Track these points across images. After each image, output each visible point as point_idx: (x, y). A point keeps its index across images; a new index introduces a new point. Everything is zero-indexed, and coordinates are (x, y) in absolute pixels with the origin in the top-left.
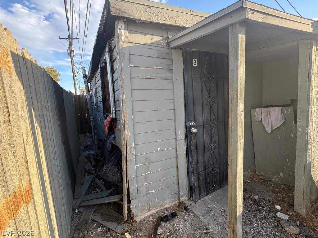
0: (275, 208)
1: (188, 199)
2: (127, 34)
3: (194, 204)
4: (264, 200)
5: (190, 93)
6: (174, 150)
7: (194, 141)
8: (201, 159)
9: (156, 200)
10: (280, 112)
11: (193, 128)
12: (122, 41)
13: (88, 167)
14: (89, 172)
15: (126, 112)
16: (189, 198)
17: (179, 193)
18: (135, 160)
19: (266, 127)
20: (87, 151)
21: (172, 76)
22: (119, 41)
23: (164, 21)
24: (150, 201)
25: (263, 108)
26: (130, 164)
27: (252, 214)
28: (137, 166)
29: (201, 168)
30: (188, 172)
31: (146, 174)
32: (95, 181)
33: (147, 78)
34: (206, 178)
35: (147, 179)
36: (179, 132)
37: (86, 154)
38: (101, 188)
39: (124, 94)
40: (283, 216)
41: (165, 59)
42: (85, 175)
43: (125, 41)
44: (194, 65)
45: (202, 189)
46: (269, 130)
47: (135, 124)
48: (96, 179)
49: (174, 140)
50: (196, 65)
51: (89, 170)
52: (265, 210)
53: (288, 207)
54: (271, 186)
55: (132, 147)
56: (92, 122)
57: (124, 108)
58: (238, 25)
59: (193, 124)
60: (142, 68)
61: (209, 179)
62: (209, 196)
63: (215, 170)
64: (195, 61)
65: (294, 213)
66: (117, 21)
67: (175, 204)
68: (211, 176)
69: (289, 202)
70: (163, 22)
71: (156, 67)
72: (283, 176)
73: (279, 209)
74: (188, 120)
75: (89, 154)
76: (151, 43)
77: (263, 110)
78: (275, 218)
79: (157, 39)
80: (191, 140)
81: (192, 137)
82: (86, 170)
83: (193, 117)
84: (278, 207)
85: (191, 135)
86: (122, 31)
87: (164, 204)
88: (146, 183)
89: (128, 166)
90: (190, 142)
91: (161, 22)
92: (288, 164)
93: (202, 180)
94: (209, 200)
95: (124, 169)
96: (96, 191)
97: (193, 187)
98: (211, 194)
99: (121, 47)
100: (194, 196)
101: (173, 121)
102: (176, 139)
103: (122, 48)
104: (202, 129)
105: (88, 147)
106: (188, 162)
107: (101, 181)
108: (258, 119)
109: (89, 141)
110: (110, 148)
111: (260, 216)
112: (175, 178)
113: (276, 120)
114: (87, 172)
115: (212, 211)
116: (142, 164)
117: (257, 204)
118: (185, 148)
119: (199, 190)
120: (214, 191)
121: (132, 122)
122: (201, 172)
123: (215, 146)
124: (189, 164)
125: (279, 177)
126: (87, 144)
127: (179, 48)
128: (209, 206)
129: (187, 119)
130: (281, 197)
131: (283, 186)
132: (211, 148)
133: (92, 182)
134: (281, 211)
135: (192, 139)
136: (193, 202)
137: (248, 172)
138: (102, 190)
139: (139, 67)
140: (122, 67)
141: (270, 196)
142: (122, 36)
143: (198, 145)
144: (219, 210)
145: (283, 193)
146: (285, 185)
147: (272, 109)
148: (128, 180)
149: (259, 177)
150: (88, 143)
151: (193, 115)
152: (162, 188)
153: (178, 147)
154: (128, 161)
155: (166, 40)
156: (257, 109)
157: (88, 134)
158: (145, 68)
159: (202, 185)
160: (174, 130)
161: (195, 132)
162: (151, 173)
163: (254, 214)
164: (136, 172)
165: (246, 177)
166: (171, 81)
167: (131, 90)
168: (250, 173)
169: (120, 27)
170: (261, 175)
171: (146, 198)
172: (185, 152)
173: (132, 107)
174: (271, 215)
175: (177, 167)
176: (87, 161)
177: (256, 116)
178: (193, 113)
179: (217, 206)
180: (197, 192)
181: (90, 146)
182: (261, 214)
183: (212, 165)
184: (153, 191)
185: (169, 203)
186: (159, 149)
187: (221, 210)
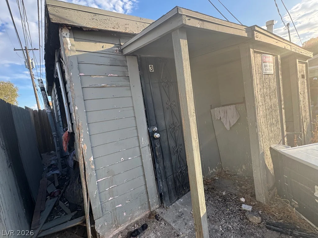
0: (240, 201)
1: (159, 207)
2: (74, 43)
3: (166, 211)
4: (231, 194)
5: (149, 99)
6: (139, 158)
7: (158, 146)
8: (168, 164)
9: (125, 214)
10: (235, 109)
11: (156, 134)
12: (68, 49)
13: (51, 189)
14: (52, 195)
15: (80, 124)
16: (160, 205)
17: (149, 202)
18: (96, 175)
19: (225, 124)
20: (51, 172)
21: (129, 83)
22: (65, 50)
23: (113, 28)
24: (118, 217)
25: (220, 107)
26: (89, 180)
27: (220, 211)
28: (98, 181)
29: (169, 173)
30: (156, 179)
31: (110, 188)
32: (58, 204)
33: (101, 86)
34: (175, 182)
35: (111, 193)
36: (143, 138)
37: (50, 175)
38: (65, 212)
39: (75, 106)
40: (247, 207)
41: (120, 66)
42: (46, 199)
43: (71, 50)
44: (150, 71)
45: (173, 194)
46: (228, 127)
47: (92, 136)
48: (60, 201)
49: (138, 148)
50: (153, 71)
51: (51, 193)
52: (231, 204)
53: (251, 198)
54: (236, 180)
55: (90, 161)
56: (55, 138)
57: (77, 120)
58: (178, 31)
59: (156, 129)
60: (95, 77)
61: (179, 183)
62: (180, 199)
63: (184, 173)
64: (151, 67)
65: (256, 203)
66: (61, 29)
67: (146, 215)
68: (180, 179)
69: (252, 192)
70: (112, 30)
71: (110, 75)
72: (246, 169)
73: (244, 201)
74: (151, 126)
75: (53, 175)
76: (102, 51)
77: (221, 109)
78: (241, 210)
79: (108, 46)
80: (155, 146)
81: (156, 142)
82: (48, 193)
83: (155, 123)
84: (243, 200)
85: (155, 141)
86: (67, 39)
87: (134, 217)
88: (111, 198)
89: (87, 183)
90: (155, 148)
91: (109, 29)
92: (248, 157)
93: (171, 185)
94: (180, 204)
95: (84, 187)
96: (59, 216)
97: (162, 193)
98: (182, 197)
99: (67, 56)
100: (164, 203)
101: (135, 128)
102: (139, 146)
103: (69, 57)
104: (166, 133)
105: (53, 166)
106: (155, 168)
107: (65, 203)
108: (217, 118)
109: (54, 160)
110: (73, 165)
111: (227, 211)
112: (143, 187)
113: (232, 117)
114: (50, 195)
115: (183, 216)
116: (104, 179)
117: (225, 200)
118: (151, 155)
119: (169, 195)
120: (185, 194)
121: (87, 134)
122: (170, 177)
123: (181, 149)
124: (156, 171)
125: (242, 170)
126: (51, 163)
127: (132, 54)
128: (180, 211)
129: (149, 125)
130: (245, 189)
131: (246, 178)
132: (177, 151)
133: (55, 206)
134: (246, 203)
135: (156, 144)
136: (164, 209)
137: (215, 170)
138: (66, 214)
139: (90, 76)
140: (71, 77)
141: (235, 189)
142: (67, 44)
143: (164, 150)
144: (189, 213)
145: (247, 184)
146: (248, 177)
147: (227, 107)
148: (89, 199)
149: (226, 173)
150: (53, 162)
151: (155, 120)
152: (129, 201)
153: (142, 155)
154: (87, 177)
155: (118, 47)
156: (216, 109)
157: (52, 152)
158: (98, 77)
159: (172, 190)
160: (136, 138)
161: (158, 137)
162: (115, 186)
163: (222, 210)
164: (98, 188)
165: (214, 175)
166: (128, 88)
167: (84, 100)
168: (218, 170)
169: (64, 35)
170: (228, 171)
171: (113, 214)
172: (150, 159)
173: (87, 118)
174: (237, 208)
175: (144, 175)
176: (50, 182)
177: (216, 115)
178: (154, 118)
179: (188, 209)
180: (167, 198)
181: (55, 165)
182: (228, 210)
183: (180, 167)
184: (120, 205)
185: (139, 215)
186: (122, 159)
187: (192, 212)
